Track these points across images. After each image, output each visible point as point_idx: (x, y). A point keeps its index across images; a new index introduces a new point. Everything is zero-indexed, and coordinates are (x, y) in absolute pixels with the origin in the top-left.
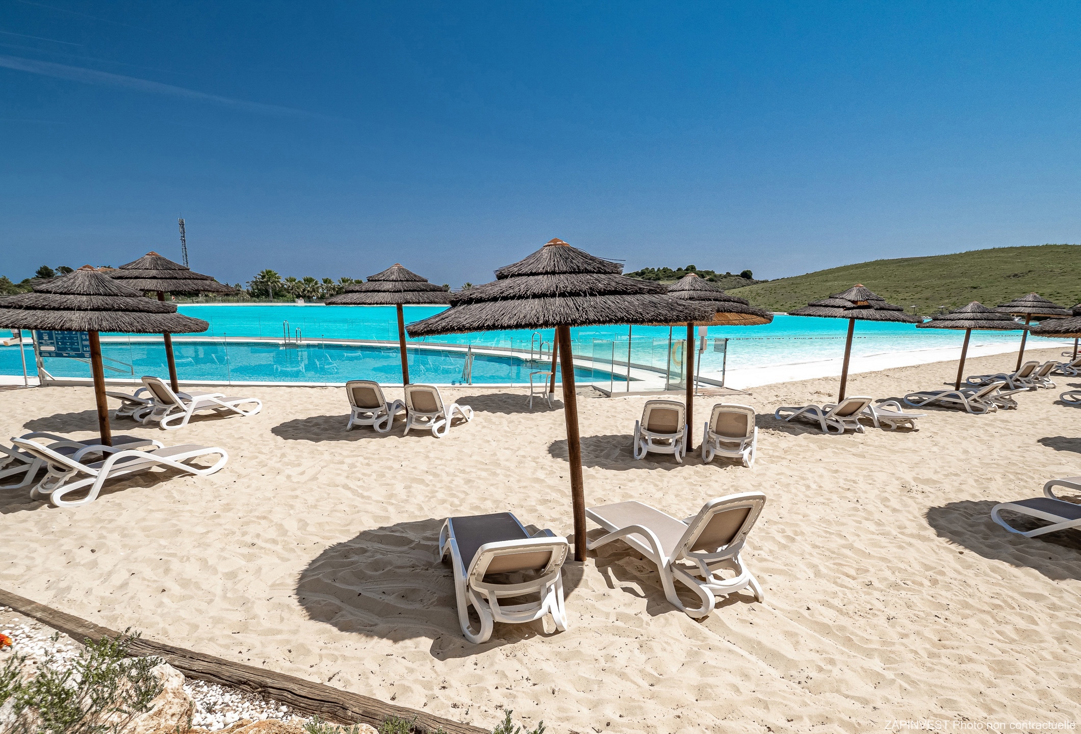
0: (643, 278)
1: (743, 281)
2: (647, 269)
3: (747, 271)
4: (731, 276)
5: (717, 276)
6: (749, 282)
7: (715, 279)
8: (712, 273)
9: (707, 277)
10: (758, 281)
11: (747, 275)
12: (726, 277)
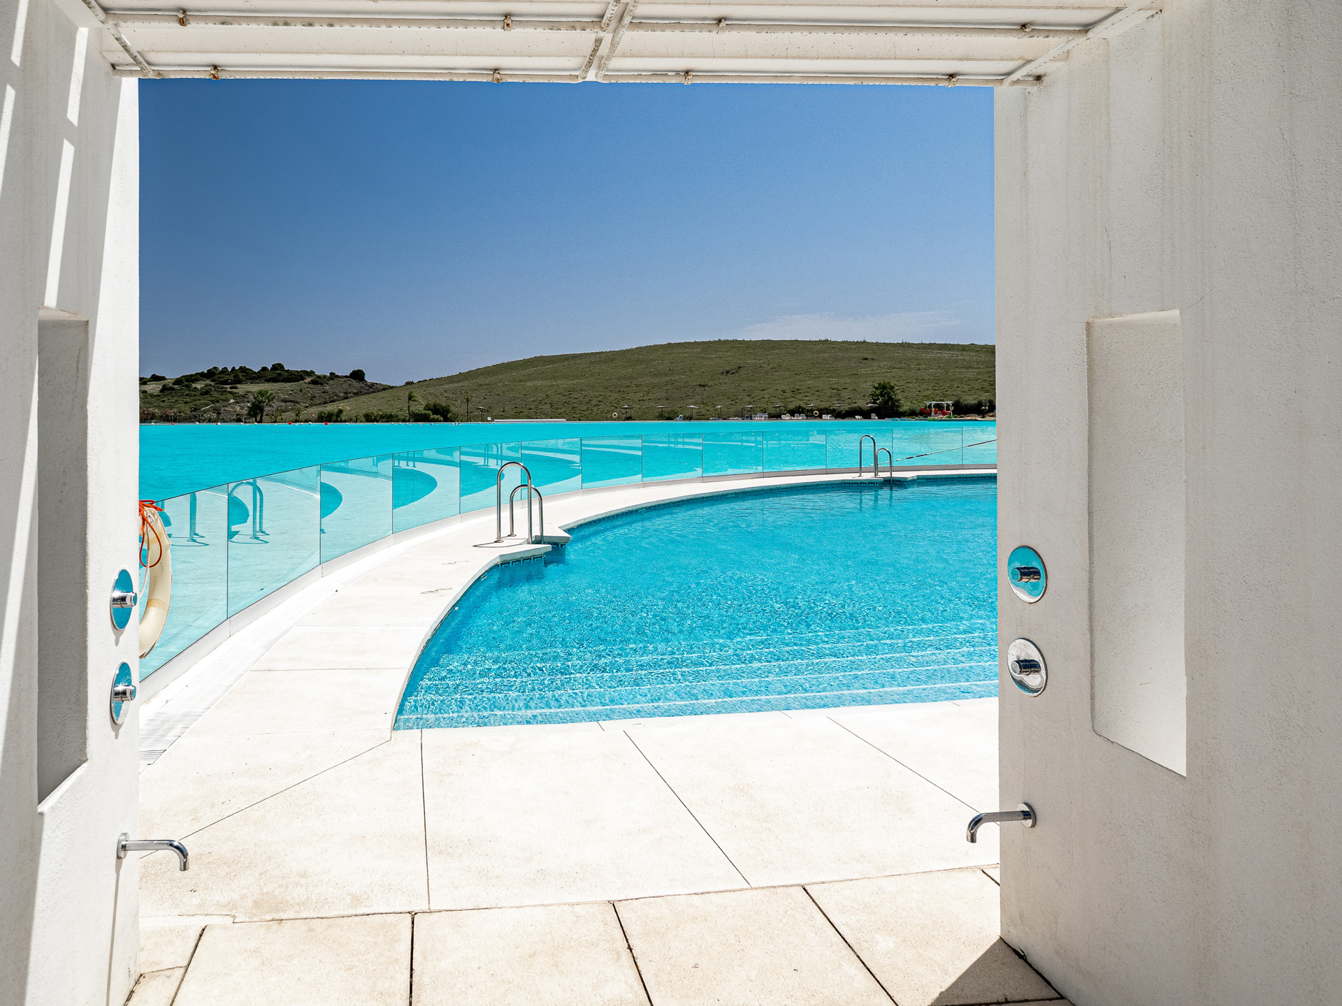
0: (212, 381)
1: (354, 383)
2: (215, 368)
3: (359, 371)
4: (337, 376)
5: (319, 377)
6: (361, 384)
7: (318, 381)
8: (311, 373)
9: (308, 380)
10: (373, 384)
11: (358, 375)
12: (332, 379)
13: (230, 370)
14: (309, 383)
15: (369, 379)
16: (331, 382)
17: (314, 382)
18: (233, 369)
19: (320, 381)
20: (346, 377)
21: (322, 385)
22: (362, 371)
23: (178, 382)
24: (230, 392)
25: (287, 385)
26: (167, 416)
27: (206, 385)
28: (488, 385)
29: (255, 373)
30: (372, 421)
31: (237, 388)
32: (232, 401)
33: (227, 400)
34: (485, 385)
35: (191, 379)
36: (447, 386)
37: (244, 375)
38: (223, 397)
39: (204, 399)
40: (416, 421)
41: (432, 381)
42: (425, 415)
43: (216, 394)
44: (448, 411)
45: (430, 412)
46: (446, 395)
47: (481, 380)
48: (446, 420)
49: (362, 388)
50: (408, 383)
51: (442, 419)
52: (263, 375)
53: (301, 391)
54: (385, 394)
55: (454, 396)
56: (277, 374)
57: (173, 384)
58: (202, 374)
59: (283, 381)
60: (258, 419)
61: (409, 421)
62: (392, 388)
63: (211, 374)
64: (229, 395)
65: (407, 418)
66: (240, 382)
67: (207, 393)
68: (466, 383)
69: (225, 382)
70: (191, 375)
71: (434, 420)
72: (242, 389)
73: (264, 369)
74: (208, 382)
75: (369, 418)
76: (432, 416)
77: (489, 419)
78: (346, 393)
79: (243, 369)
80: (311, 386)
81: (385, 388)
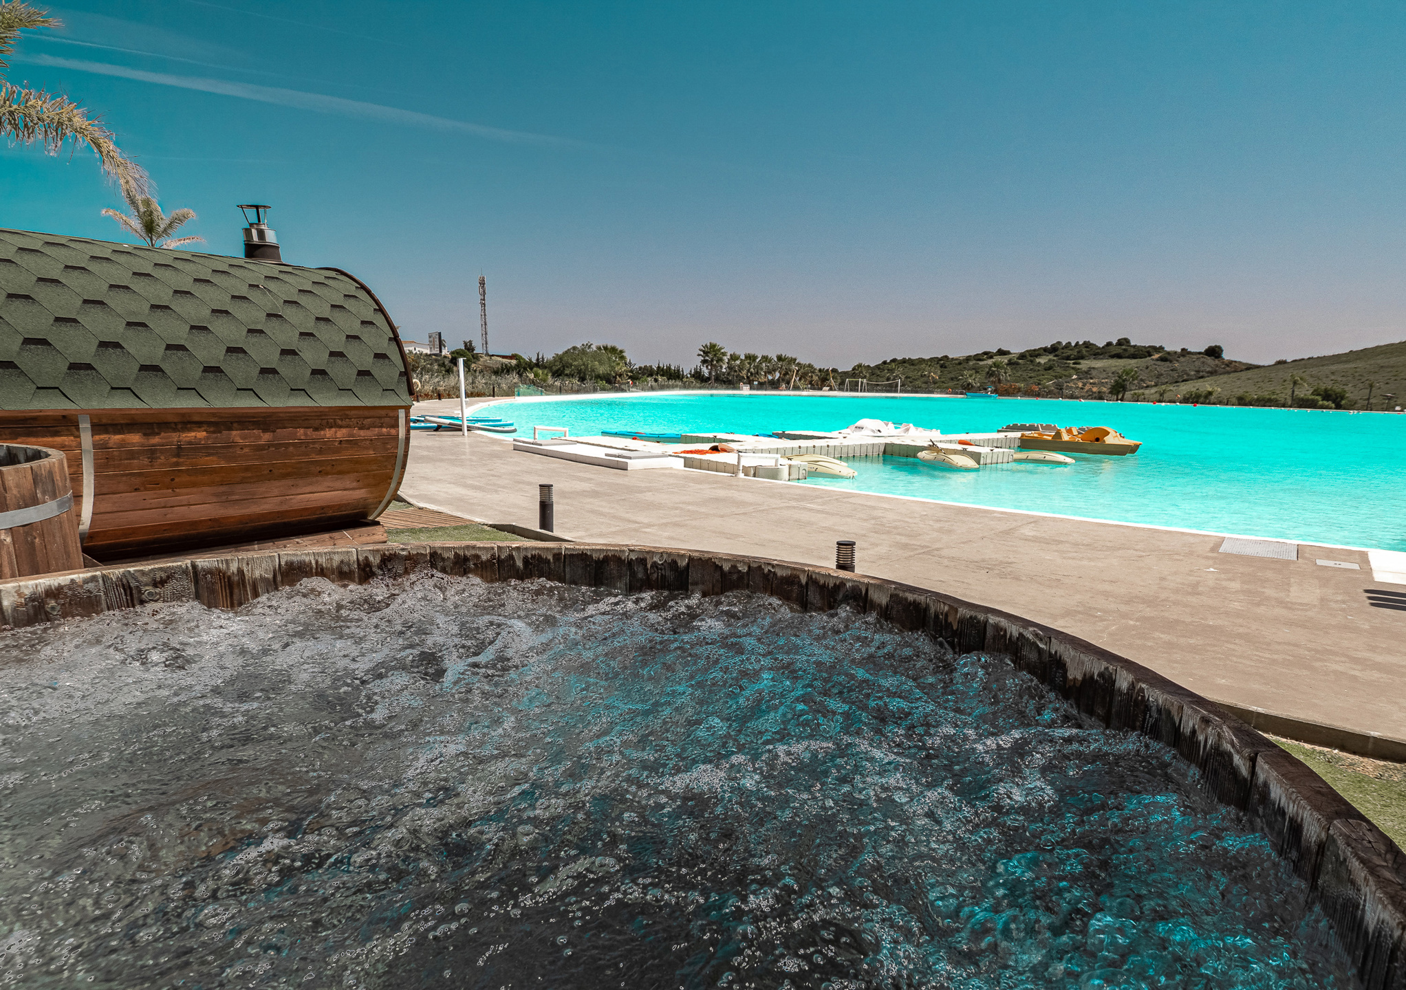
0: (1056, 356)
1: (1210, 361)
2: (1059, 343)
3: (1216, 346)
4: (1190, 353)
5: (1169, 353)
6: (1217, 362)
7: (1167, 357)
8: (1160, 349)
9: (1156, 356)
10: (1231, 362)
11: (1214, 352)
12: (1184, 356)
13: (1073, 344)
14: (1157, 360)
15: (1226, 356)
16: (1182, 359)
17: (1162, 359)
18: (1077, 344)
19: (1169, 357)
20: (1200, 353)
21: (1171, 361)
22: (1219, 348)
23: (1022, 356)
24: (1073, 368)
25: (1133, 361)
26: (1032, 391)
27: (1050, 360)
28: (1392, 367)
29: (1099, 348)
30: (1245, 405)
31: (1079, 364)
32: (1075, 377)
33: (1071, 376)
34: (1388, 367)
35: (1035, 354)
36: (1334, 368)
37: (1089, 350)
38: (1066, 373)
39: (1049, 374)
40: (1300, 407)
41: (1311, 361)
42: (1313, 400)
43: (1058, 369)
44: (1342, 398)
45: (1319, 398)
46: (1333, 378)
47: (1381, 361)
48: (1338, 407)
49: (1217, 366)
50: (1280, 363)
51: (1333, 405)
52: (1107, 352)
53: (1147, 368)
54: (1250, 373)
55: (1344, 379)
56: (1122, 349)
57: (1018, 358)
58: (1045, 350)
59: (1129, 357)
60: (1120, 397)
61: (1291, 407)
62: (1258, 367)
63: (1054, 349)
64: (1072, 371)
65: (1290, 403)
66: (1083, 358)
67: (1050, 368)
68: (1360, 364)
69: (1068, 358)
70: (1035, 350)
71: (1322, 407)
72: (1085, 365)
73: (1109, 344)
74: (1051, 357)
75: (1242, 401)
76: (1321, 403)
77: (1398, 408)
78: (1198, 372)
79: (1087, 345)
80: (1159, 363)
81: (1250, 367)
